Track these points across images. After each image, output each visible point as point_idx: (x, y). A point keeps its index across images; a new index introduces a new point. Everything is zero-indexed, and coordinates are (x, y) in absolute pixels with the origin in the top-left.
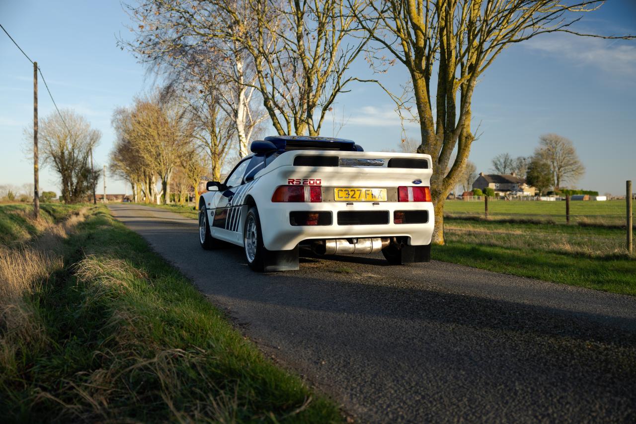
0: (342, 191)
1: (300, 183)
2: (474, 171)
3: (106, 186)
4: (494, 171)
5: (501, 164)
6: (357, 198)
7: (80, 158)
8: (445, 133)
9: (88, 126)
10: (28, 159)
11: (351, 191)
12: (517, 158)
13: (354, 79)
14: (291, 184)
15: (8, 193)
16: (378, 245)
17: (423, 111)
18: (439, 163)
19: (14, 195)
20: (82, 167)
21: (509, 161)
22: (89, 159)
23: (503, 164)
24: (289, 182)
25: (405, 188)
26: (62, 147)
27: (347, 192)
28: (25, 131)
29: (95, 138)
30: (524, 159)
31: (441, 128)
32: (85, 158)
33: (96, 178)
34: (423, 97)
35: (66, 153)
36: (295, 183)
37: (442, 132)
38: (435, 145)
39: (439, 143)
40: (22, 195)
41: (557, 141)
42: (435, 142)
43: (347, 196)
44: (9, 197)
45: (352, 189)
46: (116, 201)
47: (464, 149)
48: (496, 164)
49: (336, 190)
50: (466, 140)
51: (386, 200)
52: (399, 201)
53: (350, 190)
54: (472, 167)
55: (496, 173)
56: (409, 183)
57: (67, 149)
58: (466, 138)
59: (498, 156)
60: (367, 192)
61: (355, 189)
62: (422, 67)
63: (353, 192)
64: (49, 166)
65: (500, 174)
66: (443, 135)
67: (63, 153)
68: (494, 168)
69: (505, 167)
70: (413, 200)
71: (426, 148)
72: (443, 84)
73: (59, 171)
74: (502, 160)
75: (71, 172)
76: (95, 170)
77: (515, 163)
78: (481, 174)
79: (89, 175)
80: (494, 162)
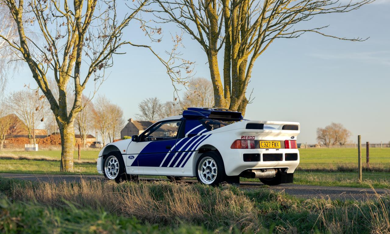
1: (246, 138)
2: (120, 116)
4: (141, 116)
5: (149, 109)
6: (269, 146)
12: (165, 102)
16: (274, 172)
21: (158, 106)
23: (152, 110)
24: (242, 138)
25: (288, 141)
30: (174, 105)
36: (244, 138)
38: (225, 106)
39: (228, 105)
41: (206, 87)
43: (265, 145)
45: (267, 142)
47: (242, 110)
48: (143, 110)
49: (260, 142)
51: (281, 147)
52: (285, 148)
53: (266, 142)
54: (118, 111)
55: (144, 119)
56: (289, 138)
59: (146, 101)
60: (273, 143)
65: (148, 120)
68: (141, 113)
69: (153, 112)
70: (291, 147)
74: (150, 105)
77: (164, 108)
78: (130, 120)
80: (141, 106)
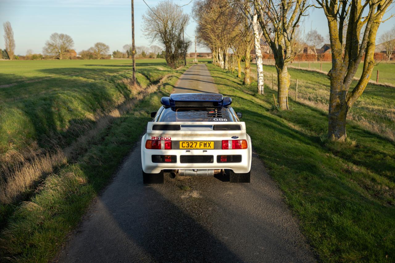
0: (184, 143)
1: (158, 138)
3: (196, 50)
6: (194, 147)
7: (177, 34)
8: (349, 61)
9: (181, 11)
10: (146, 35)
11: (191, 143)
13: (312, 6)
14: (153, 139)
15: (142, 52)
17: (333, 45)
18: (344, 83)
19: (145, 53)
20: (178, 40)
22: (182, 35)
24: (152, 138)
25: (227, 141)
26: (166, 26)
27: (188, 144)
28: (143, 16)
29: (185, 20)
31: (347, 57)
32: (179, 35)
33: (186, 47)
34: (334, 35)
35: (168, 31)
36: (155, 138)
37: (348, 60)
38: (340, 70)
39: (343, 68)
40: (150, 53)
42: (340, 68)
43: (188, 146)
44: (143, 55)
46: (208, 58)
47: (367, 72)
49: (181, 143)
50: (369, 65)
51: (213, 148)
52: (222, 149)
56: (229, 138)
57: (168, 28)
58: (369, 63)
60: (201, 144)
61: (193, 142)
62: (334, 12)
63: (192, 144)
64: (157, 40)
66: (348, 63)
67: (166, 31)
70: (231, 148)
71: (334, 72)
72: (351, 24)
73: (164, 43)
75: (171, 44)
76: (186, 41)
79: (182, 45)
